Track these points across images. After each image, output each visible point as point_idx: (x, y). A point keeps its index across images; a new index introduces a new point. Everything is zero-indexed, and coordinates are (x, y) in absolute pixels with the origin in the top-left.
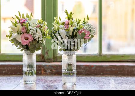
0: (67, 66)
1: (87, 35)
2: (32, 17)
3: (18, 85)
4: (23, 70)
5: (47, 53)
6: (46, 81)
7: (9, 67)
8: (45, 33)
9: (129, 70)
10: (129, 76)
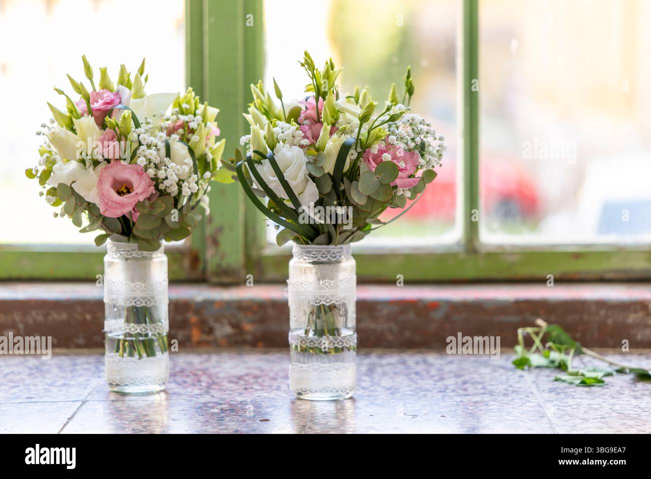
0: (312, 313)
1: (406, 169)
2: (146, 80)
3: (84, 402)
4: (106, 329)
5: (215, 242)
6: (214, 383)
7: (34, 313)
8: (210, 157)
9: (610, 322)
10: (610, 350)
